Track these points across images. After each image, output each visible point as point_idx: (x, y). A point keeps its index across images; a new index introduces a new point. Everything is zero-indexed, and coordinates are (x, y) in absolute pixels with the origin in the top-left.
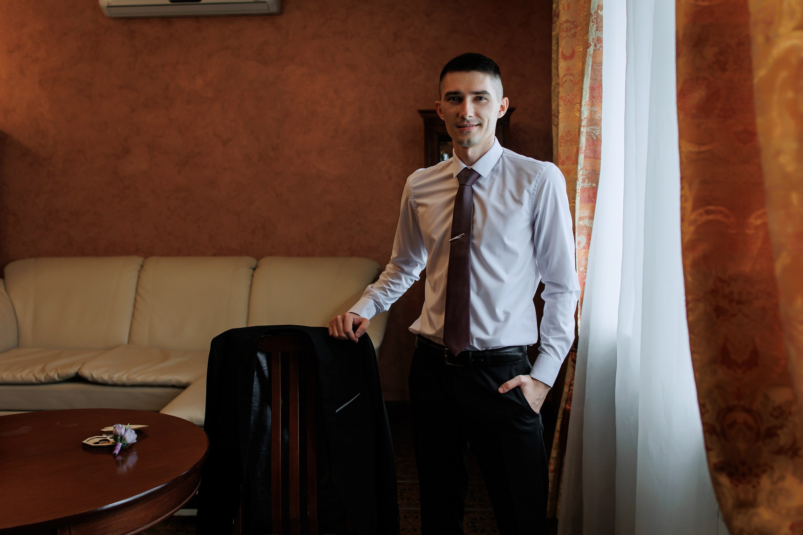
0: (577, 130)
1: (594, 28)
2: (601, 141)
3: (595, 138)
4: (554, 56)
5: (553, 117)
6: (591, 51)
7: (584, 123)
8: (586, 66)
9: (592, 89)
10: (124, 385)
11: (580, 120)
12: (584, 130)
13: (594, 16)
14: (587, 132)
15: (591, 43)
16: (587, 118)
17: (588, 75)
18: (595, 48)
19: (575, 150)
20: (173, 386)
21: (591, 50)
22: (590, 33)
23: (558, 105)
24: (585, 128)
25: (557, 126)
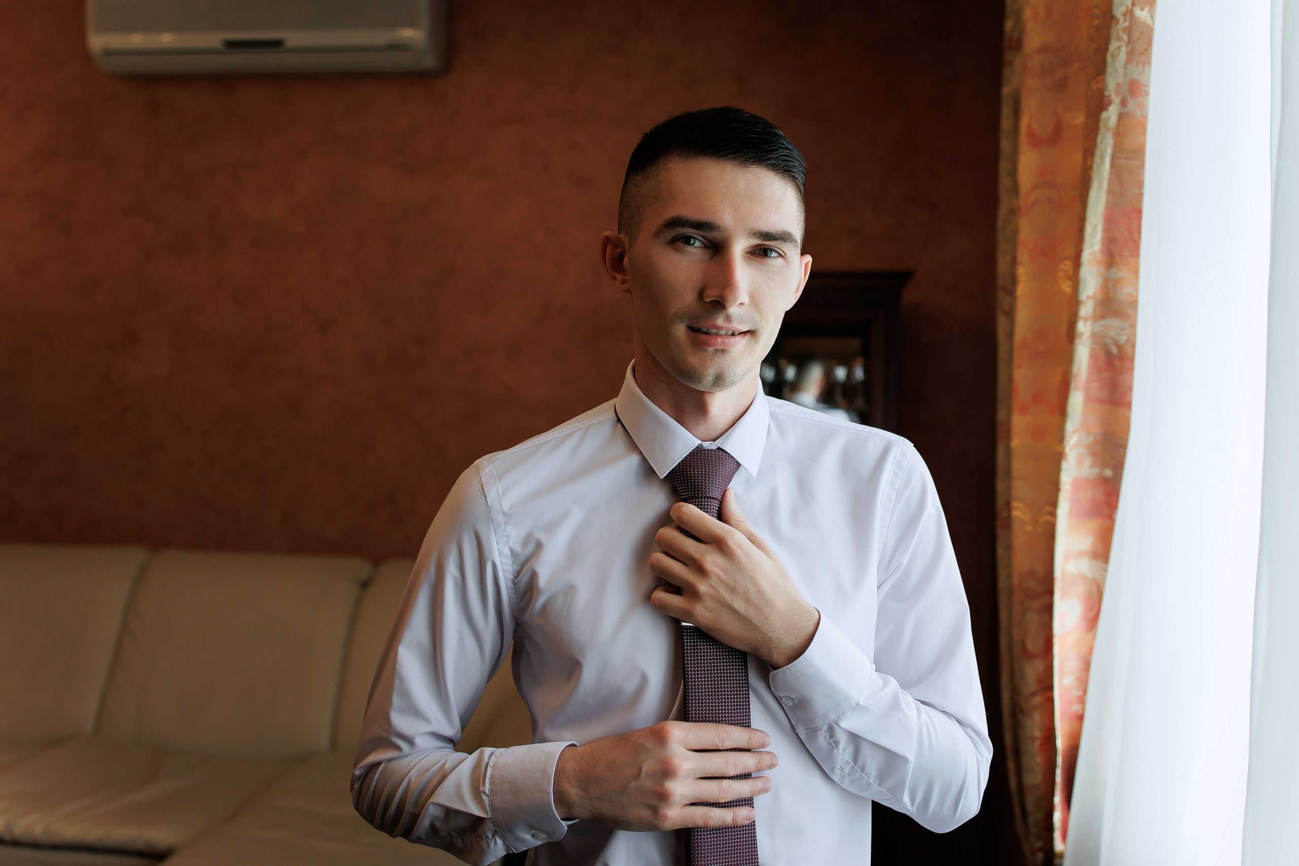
0: (1064, 327)
1: (1122, 56)
2: (1132, 360)
3: (1114, 350)
4: (1005, 145)
5: (1000, 294)
6: (1108, 118)
7: (1086, 310)
8: (1097, 159)
9: (1110, 221)
11: (1074, 302)
12: (1084, 328)
13: (1123, 23)
14: (1094, 335)
15: (1113, 96)
16: (1094, 298)
17: (1100, 183)
18: (1123, 111)
19: (1058, 378)
20: (139, 854)
21: (1111, 115)
22: (1109, 70)
23: (1014, 262)
24: (1089, 324)
25: (1010, 314)
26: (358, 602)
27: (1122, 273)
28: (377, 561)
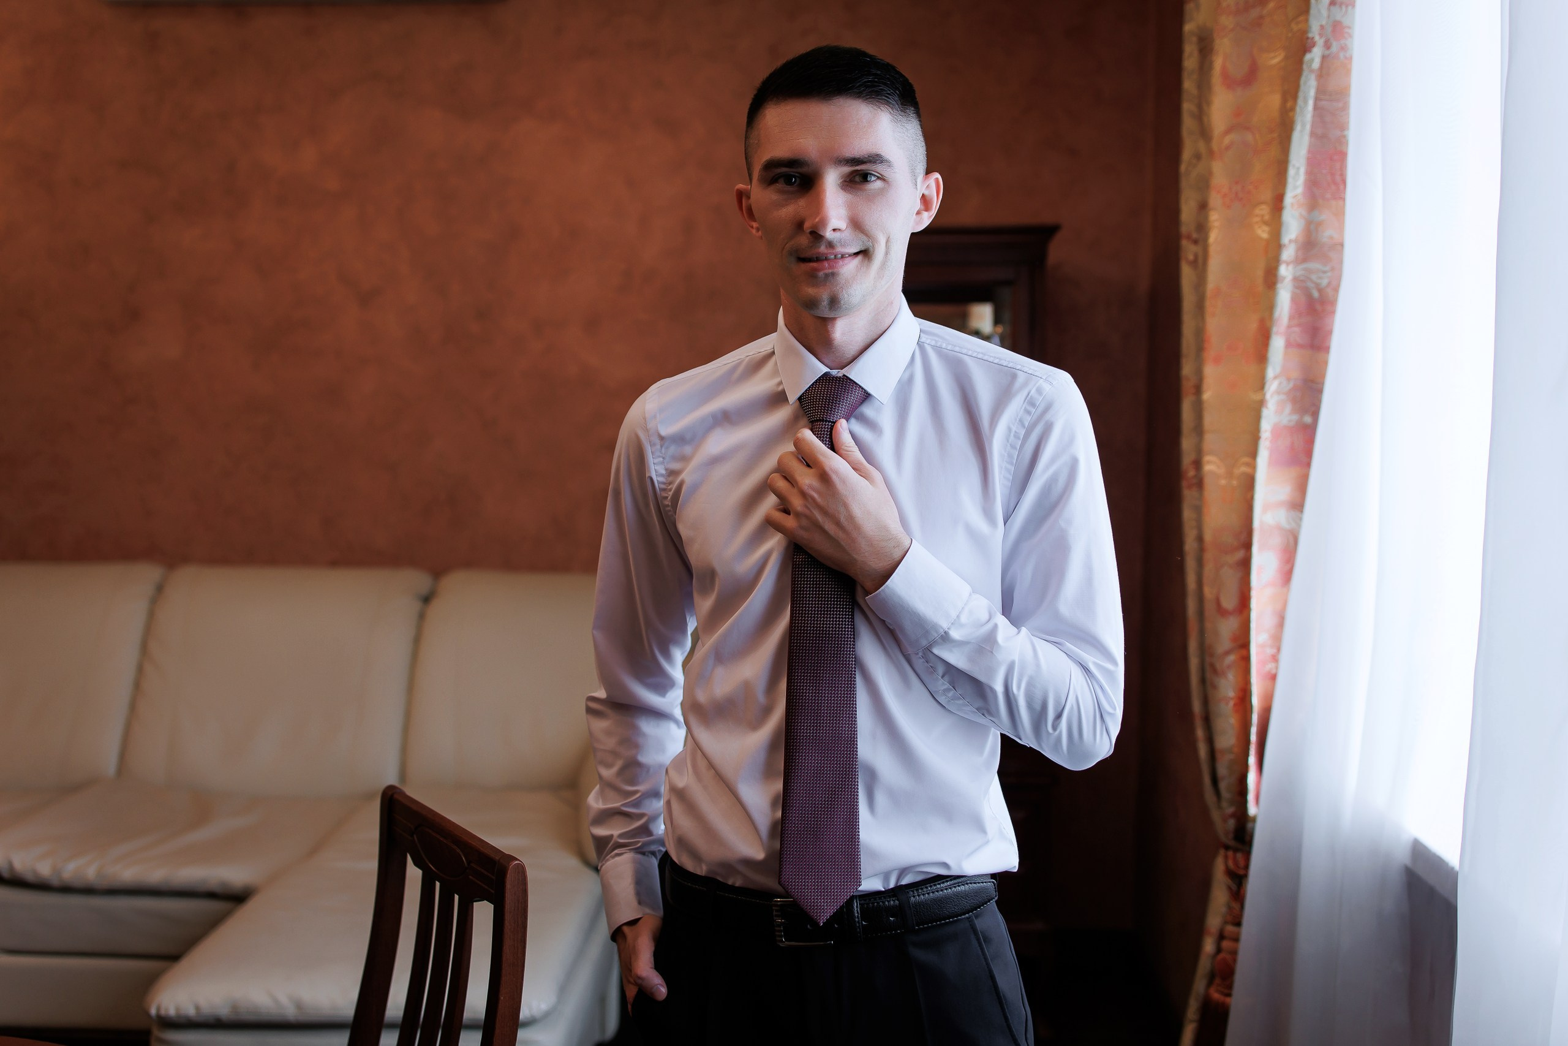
0: (1260, 273)
2: (1333, 303)
3: (1316, 294)
5: (1184, 243)
6: (1312, 60)
7: (1288, 253)
8: (1300, 102)
9: (1314, 162)
10: (88, 891)
11: (1275, 245)
12: (1286, 272)
14: (1295, 279)
15: (1317, 38)
16: (1296, 241)
17: (1303, 126)
18: (1327, 52)
19: (1253, 326)
20: (211, 895)
21: (1315, 57)
22: (1313, 11)
23: (1203, 206)
24: (1291, 267)
25: (1200, 264)
26: (422, 617)
27: (1325, 216)
28: (438, 572)
